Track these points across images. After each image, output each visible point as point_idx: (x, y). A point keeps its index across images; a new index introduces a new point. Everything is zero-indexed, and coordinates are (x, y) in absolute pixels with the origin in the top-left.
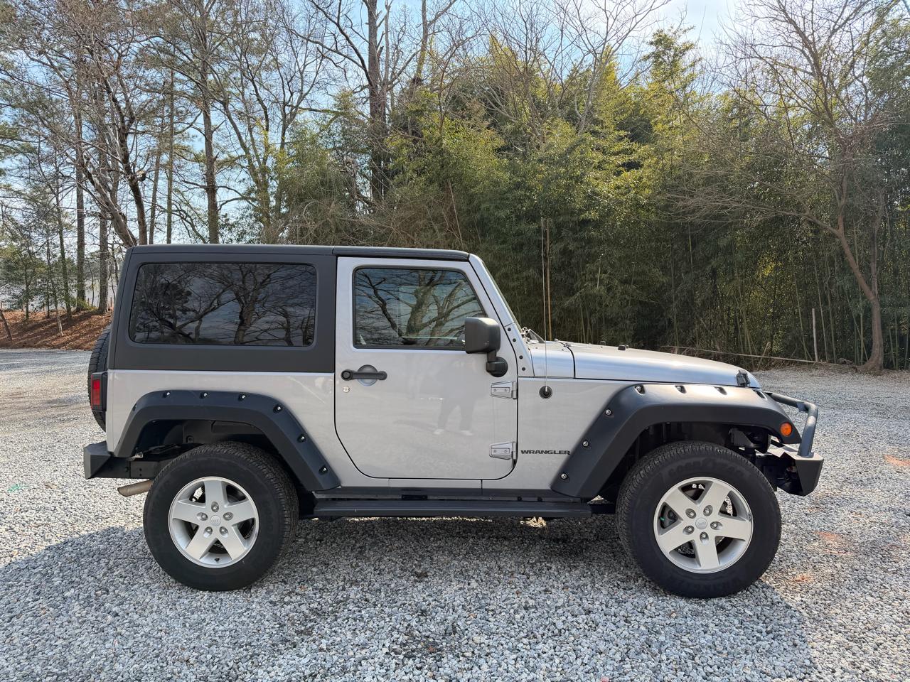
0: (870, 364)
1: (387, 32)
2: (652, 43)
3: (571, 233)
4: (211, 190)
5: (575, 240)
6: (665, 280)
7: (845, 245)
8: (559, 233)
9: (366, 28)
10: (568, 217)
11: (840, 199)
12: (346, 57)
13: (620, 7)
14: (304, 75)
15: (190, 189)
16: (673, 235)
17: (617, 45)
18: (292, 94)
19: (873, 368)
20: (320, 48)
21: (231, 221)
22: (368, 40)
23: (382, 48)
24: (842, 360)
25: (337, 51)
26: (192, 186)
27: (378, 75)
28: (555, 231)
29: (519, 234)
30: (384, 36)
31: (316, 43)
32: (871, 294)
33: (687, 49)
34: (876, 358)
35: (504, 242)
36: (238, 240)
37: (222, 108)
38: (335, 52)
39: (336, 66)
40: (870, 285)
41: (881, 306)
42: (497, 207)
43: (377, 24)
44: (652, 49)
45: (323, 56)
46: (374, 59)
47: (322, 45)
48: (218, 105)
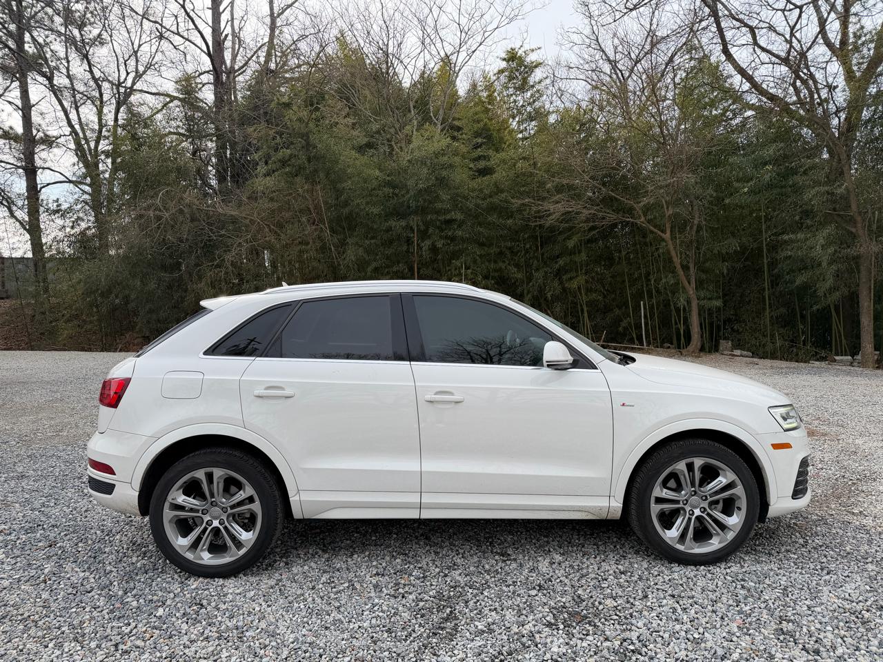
0: (691, 348)
1: (232, 19)
2: (504, 59)
3: (437, 231)
4: (31, 171)
5: (441, 237)
6: (519, 276)
7: (671, 247)
8: (426, 231)
9: (209, 14)
10: (434, 217)
11: (668, 208)
12: (187, 40)
13: (472, 22)
14: (139, 55)
15: (6, 169)
16: (526, 236)
17: (468, 57)
18: (128, 74)
19: (693, 352)
20: (159, 27)
21: (65, 206)
22: (211, 25)
23: (227, 36)
24: (667, 345)
25: (178, 34)
26: (9, 166)
27: (224, 62)
28: (422, 228)
29: (389, 229)
30: (229, 23)
31: (156, 22)
32: (690, 289)
33: (536, 67)
34: (695, 343)
35: (372, 238)
36: (72, 227)
37: (46, 82)
38: (176, 34)
39: (176, 49)
40: (689, 283)
41: (698, 299)
42: (367, 203)
43: (221, 11)
44: (504, 64)
45: (161, 37)
46: (219, 44)
47: (161, 25)
48: (40, 79)
